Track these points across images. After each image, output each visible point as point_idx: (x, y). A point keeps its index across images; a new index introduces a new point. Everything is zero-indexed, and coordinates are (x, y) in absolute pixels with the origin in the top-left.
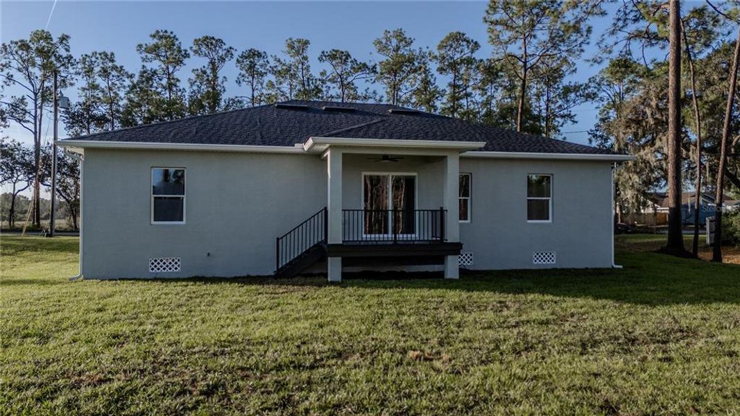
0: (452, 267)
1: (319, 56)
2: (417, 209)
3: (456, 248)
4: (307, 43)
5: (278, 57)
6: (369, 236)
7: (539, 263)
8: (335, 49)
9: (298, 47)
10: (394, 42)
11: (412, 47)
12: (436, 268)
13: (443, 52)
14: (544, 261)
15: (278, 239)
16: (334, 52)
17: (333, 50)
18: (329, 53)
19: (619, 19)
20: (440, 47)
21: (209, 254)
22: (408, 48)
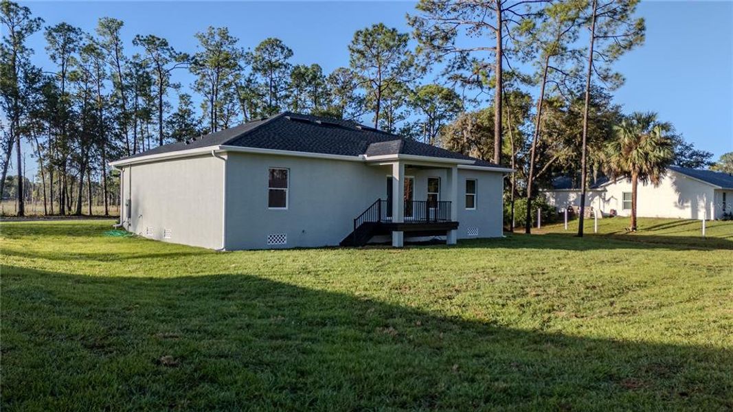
0: (454, 236)
1: (133, 39)
2: (414, 200)
3: (455, 225)
4: (121, 24)
5: (91, 35)
8: (152, 35)
9: (112, 27)
10: (217, 38)
11: (236, 46)
12: (443, 238)
13: (259, 53)
15: (355, 220)
16: (150, 38)
17: (150, 36)
18: (145, 38)
19: (449, 66)
20: (258, 49)
21: (303, 231)
22: (231, 46)
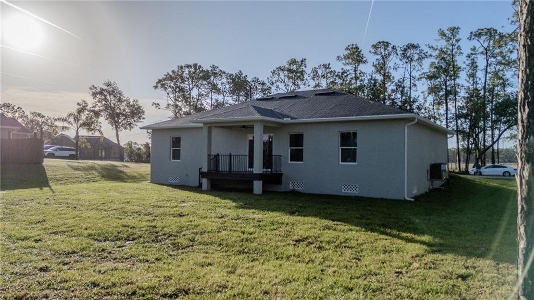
6: (250, 169)
7: (346, 191)
14: (351, 191)
